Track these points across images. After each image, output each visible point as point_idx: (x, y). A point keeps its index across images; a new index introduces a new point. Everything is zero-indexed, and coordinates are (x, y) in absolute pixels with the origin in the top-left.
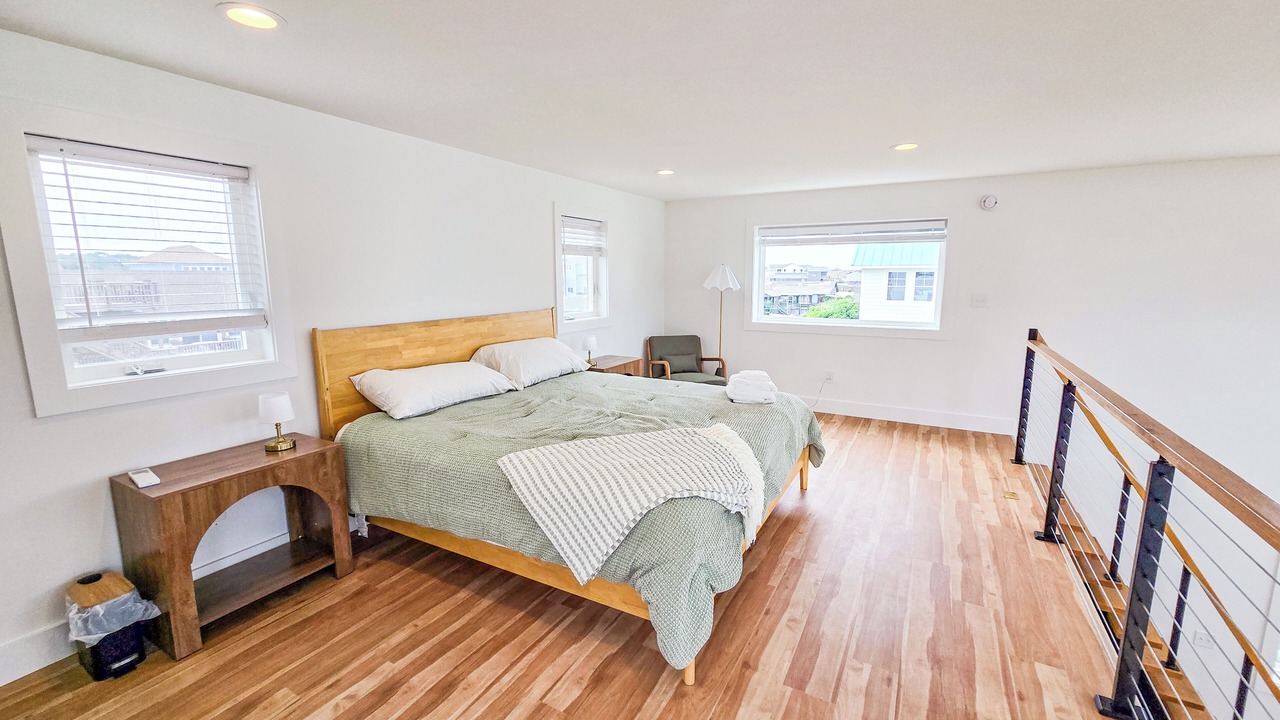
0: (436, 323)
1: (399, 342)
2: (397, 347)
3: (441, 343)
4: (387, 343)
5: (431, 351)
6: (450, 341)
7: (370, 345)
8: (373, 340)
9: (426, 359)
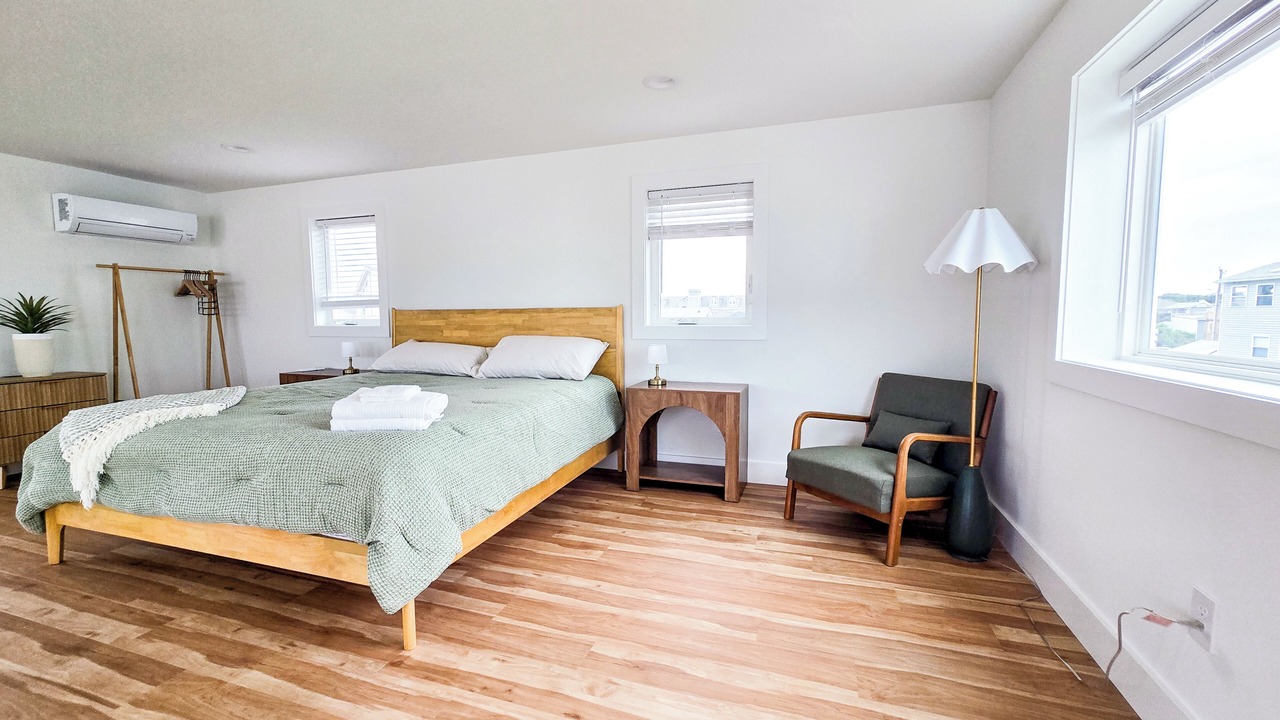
0: (473, 312)
1: (441, 323)
2: (439, 326)
3: (474, 329)
4: (432, 323)
5: (465, 334)
6: (482, 328)
7: (422, 323)
8: (423, 319)
9: (461, 340)
